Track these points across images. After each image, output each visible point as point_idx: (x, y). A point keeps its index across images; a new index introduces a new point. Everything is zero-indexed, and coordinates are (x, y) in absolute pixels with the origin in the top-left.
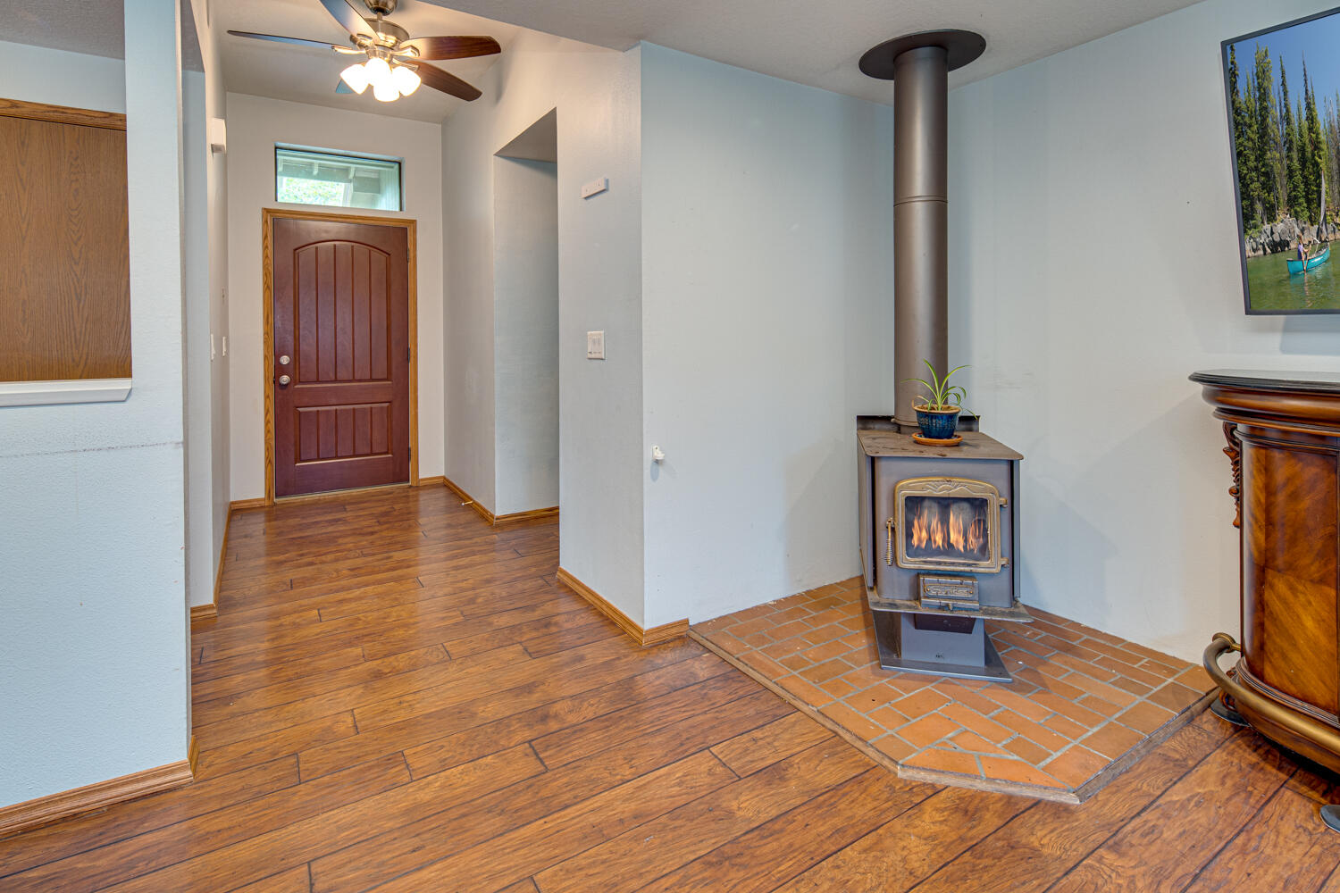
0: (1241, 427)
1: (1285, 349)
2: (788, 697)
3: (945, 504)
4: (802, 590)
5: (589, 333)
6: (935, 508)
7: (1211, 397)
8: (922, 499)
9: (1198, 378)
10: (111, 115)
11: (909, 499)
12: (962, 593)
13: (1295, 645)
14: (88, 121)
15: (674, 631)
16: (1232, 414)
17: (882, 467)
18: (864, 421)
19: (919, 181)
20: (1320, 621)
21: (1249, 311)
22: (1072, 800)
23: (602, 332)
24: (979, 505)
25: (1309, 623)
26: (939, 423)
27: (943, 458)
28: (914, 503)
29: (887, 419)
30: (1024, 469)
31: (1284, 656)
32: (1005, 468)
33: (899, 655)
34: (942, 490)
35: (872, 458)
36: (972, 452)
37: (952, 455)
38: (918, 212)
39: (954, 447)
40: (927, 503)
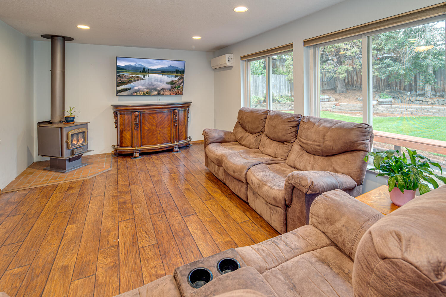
0: (118, 112)
3: (77, 134)
6: (76, 135)
8: (74, 134)
11: (71, 135)
13: (126, 140)
16: (117, 110)
17: (64, 129)
18: (40, 123)
19: (59, 67)
20: (129, 135)
21: (117, 96)
24: (83, 133)
25: (128, 136)
26: (70, 119)
28: (72, 135)
29: (48, 122)
31: (125, 142)
32: (84, 125)
33: (66, 169)
34: (78, 131)
35: (61, 128)
36: (75, 124)
37: (74, 125)
38: (58, 74)
39: (73, 123)
40: (74, 135)
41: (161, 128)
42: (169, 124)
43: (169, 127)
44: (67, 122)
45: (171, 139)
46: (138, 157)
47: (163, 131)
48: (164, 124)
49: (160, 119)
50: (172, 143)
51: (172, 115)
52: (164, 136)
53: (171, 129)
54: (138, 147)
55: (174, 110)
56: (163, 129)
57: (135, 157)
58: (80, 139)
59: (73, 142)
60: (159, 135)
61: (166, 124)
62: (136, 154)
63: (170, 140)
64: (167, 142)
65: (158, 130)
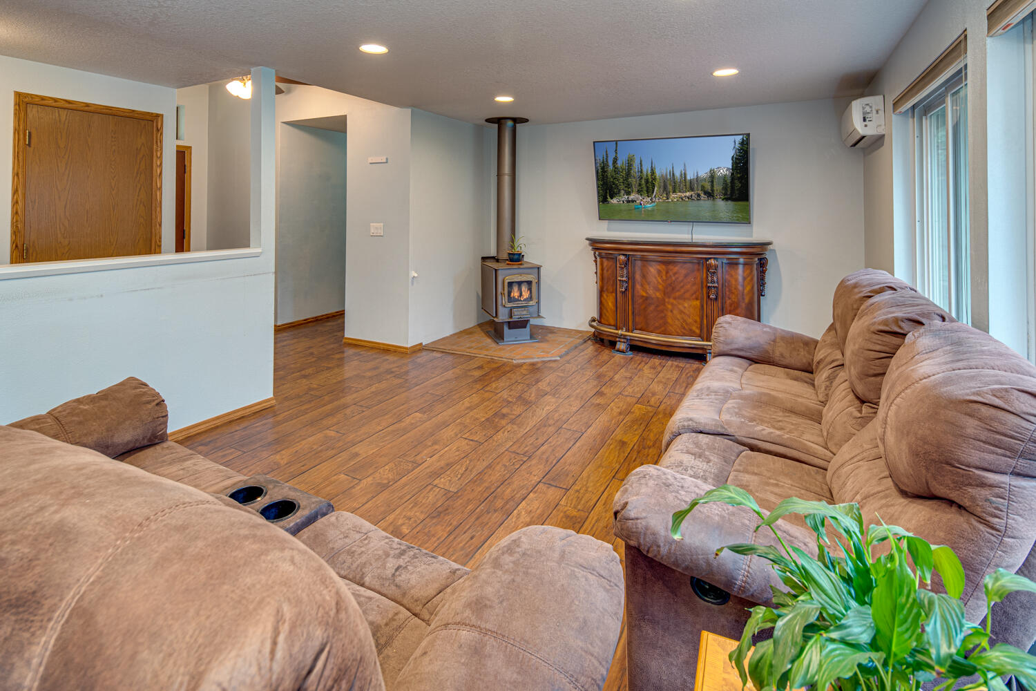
0: (597, 253)
1: (609, 230)
2: (473, 355)
3: (520, 283)
4: (458, 331)
5: (371, 224)
6: (517, 285)
7: (591, 245)
8: (513, 282)
9: (587, 239)
10: (134, 111)
11: (509, 283)
12: (525, 313)
13: (608, 312)
14: (122, 114)
15: (418, 347)
16: (595, 249)
17: (500, 273)
18: (484, 259)
19: (507, 169)
21: (600, 219)
22: (558, 358)
23: (382, 224)
24: (529, 283)
25: (610, 304)
26: (516, 257)
27: (519, 268)
28: (510, 284)
29: (493, 258)
30: (542, 270)
31: (605, 314)
32: (536, 270)
33: (503, 339)
34: (519, 279)
35: (496, 270)
36: (525, 266)
37: (521, 267)
38: (507, 180)
39: (521, 264)
40: (515, 284)
41: (675, 299)
42: (695, 293)
43: (697, 299)
44: (511, 260)
45: (701, 330)
46: (622, 352)
47: (680, 307)
48: (682, 291)
49: (674, 278)
50: (703, 341)
51: (705, 271)
52: (683, 318)
53: (702, 306)
54: (628, 330)
55: (707, 259)
56: (681, 301)
57: (618, 351)
58: (524, 291)
59: (512, 294)
60: (669, 314)
61: (688, 291)
62: (621, 346)
63: (698, 331)
64: (691, 334)
65: (668, 303)
